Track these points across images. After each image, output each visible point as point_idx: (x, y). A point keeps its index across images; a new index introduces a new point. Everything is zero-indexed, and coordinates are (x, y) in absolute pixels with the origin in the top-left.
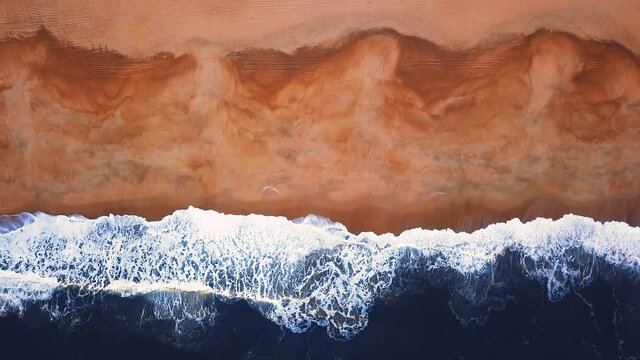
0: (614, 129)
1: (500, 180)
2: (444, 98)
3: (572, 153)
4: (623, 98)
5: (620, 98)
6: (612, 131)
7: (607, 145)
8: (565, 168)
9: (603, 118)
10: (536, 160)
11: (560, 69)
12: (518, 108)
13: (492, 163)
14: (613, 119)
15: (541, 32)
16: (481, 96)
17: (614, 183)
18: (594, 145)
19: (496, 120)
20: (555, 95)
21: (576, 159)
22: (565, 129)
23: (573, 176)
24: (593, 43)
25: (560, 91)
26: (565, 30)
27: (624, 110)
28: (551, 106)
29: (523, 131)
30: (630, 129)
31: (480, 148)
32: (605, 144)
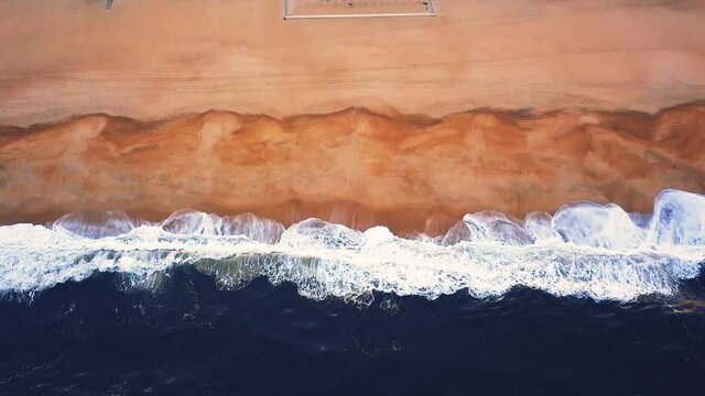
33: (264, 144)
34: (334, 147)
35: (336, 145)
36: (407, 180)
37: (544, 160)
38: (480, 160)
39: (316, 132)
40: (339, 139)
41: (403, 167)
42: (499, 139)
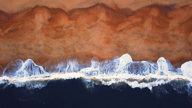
0: (62, 35)
1: (30, 52)
2: (8, 28)
3: (50, 42)
4: (64, 25)
5: (62, 25)
6: (61, 35)
7: (61, 40)
8: (49, 47)
9: (58, 31)
10: (40, 45)
11: (44, 18)
12: (32, 30)
13: (26, 47)
14: (61, 32)
15: (37, 7)
16: (20, 27)
17: (65, 51)
18: (57, 40)
19: (26, 34)
20: (43, 25)
21: (52, 44)
22: (47, 35)
23: (52, 50)
24: (54, 9)
25: (44, 24)
26: (45, 5)
27: (64, 29)
28: (42, 29)
29: (35, 37)
30: (67, 35)
31: (22, 43)
32: (60, 39)
33: (61, 27)
34: (90, 28)
35: (91, 27)
36: (118, 46)
37: (173, 36)
38: (148, 36)
39: (83, 20)
40: (92, 24)
41: (117, 40)
42: (158, 24)
